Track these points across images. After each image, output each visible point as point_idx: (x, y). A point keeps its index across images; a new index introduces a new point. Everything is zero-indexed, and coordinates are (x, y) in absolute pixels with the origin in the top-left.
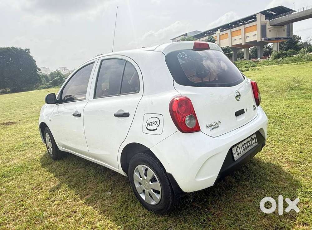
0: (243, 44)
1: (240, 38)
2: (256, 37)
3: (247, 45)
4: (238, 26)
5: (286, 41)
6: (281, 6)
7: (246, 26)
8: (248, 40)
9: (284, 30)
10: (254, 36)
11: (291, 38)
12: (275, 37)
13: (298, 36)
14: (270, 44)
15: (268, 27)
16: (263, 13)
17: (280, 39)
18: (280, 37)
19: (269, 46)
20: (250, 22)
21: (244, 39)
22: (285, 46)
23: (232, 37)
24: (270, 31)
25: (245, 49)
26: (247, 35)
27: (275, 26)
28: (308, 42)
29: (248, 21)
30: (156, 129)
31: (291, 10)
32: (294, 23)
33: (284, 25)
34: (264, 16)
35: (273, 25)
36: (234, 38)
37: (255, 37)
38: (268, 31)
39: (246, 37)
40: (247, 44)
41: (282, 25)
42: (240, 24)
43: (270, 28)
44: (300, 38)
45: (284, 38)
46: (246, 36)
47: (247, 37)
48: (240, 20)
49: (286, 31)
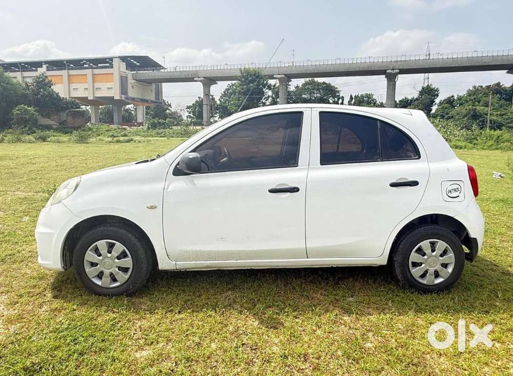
0: (91, 98)
1: (85, 89)
2: (113, 91)
3: (96, 102)
4: (82, 69)
5: (152, 106)
6: (147, 56)
7: (96, 71)
8: (99, 94)
9: (152, 91)
10: (109, 89)
11: (160, 103)
12: (140, 97)
13: (167, 102)
14: (130, 106)
15: (131, 81)
16: (123, 59)
17: (147, 101)
18: (146, 98)
19: (127, 109)
20: (102, 67)
21: (92, 91)
22: (151, 112)
23: (69, 83)
24: (133, 87)
25: (93, 107)
26: (97, 85)
27: (140, 81)
28: (179, 111)
29: (99, 65)
30: (458, 196)
31: (160, 66)
32: (163, 84)
33: (151, 83)
34: (125, 63)
35: (137, 80)
36: (73, 86)
37: (110, 91)
38: (130, 86)
39: (95, 89)
40: (96, 99)
41: (148, 82)
42: (85, 66)
43: (132, 82)
44: (170, 105)
45: (151, 102)
46: (95, 87)
47: (97, 88)
48: (84, 60)
49: (154, 91)
